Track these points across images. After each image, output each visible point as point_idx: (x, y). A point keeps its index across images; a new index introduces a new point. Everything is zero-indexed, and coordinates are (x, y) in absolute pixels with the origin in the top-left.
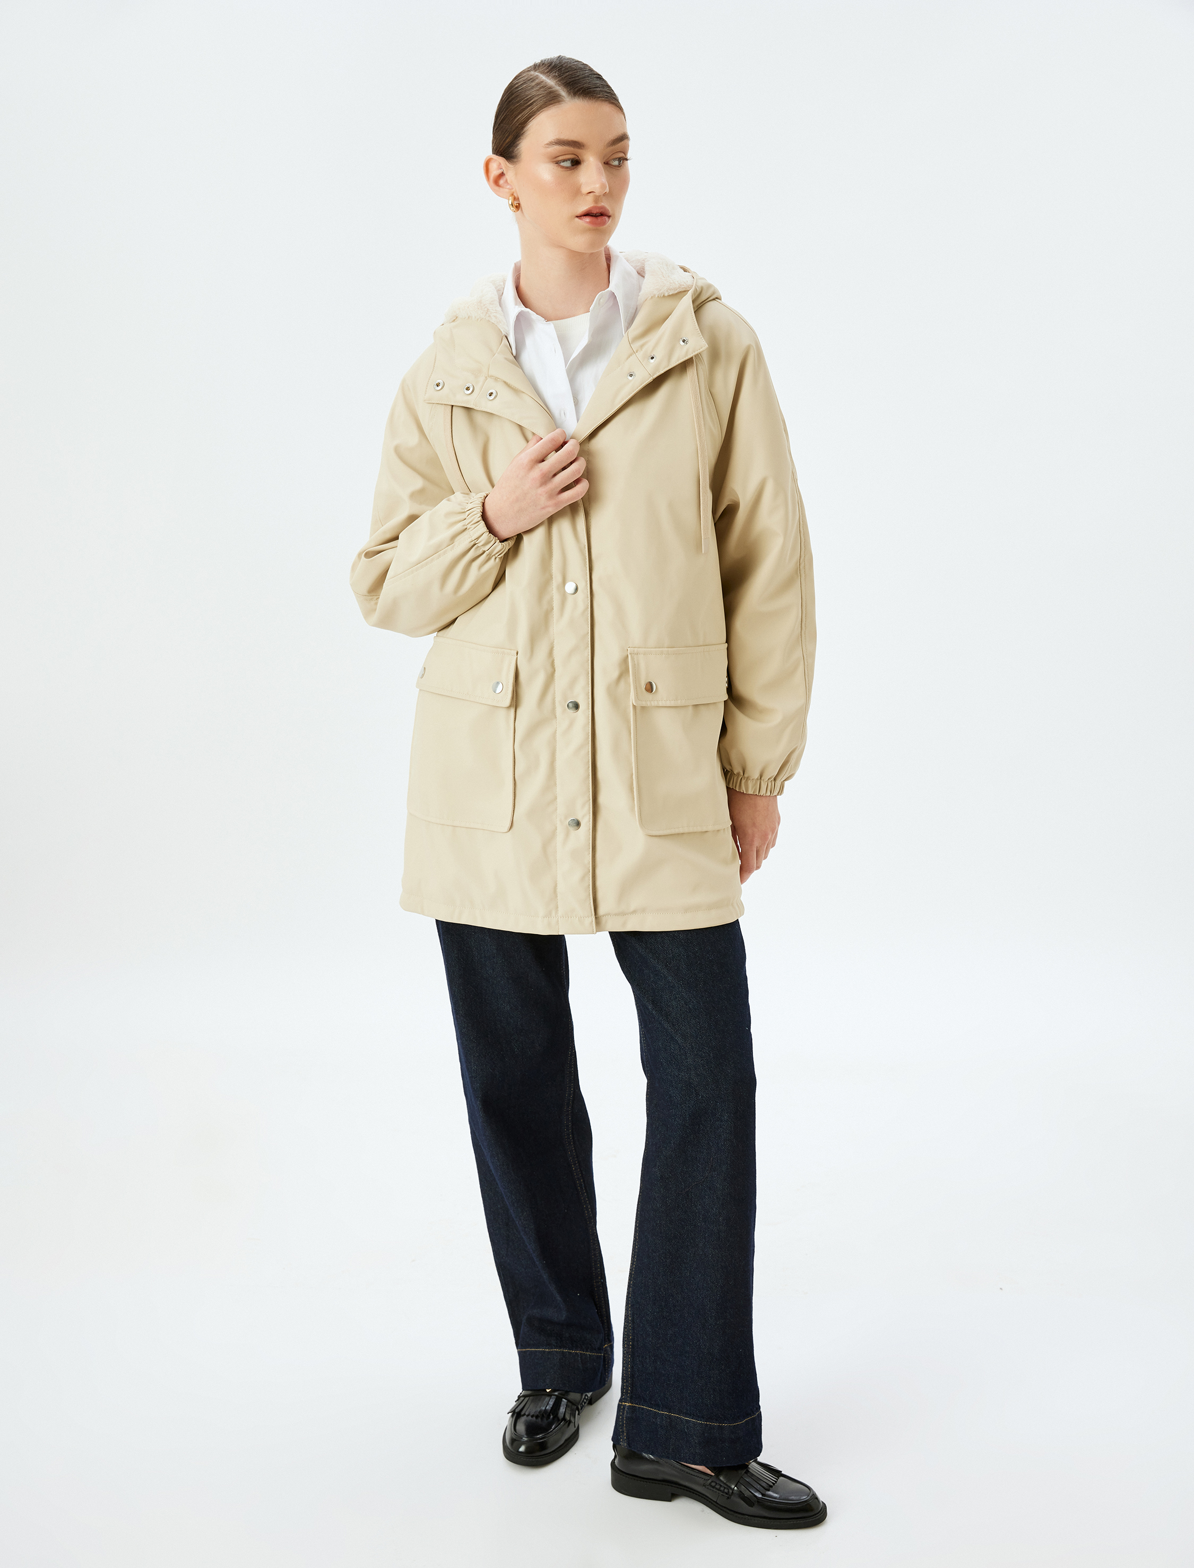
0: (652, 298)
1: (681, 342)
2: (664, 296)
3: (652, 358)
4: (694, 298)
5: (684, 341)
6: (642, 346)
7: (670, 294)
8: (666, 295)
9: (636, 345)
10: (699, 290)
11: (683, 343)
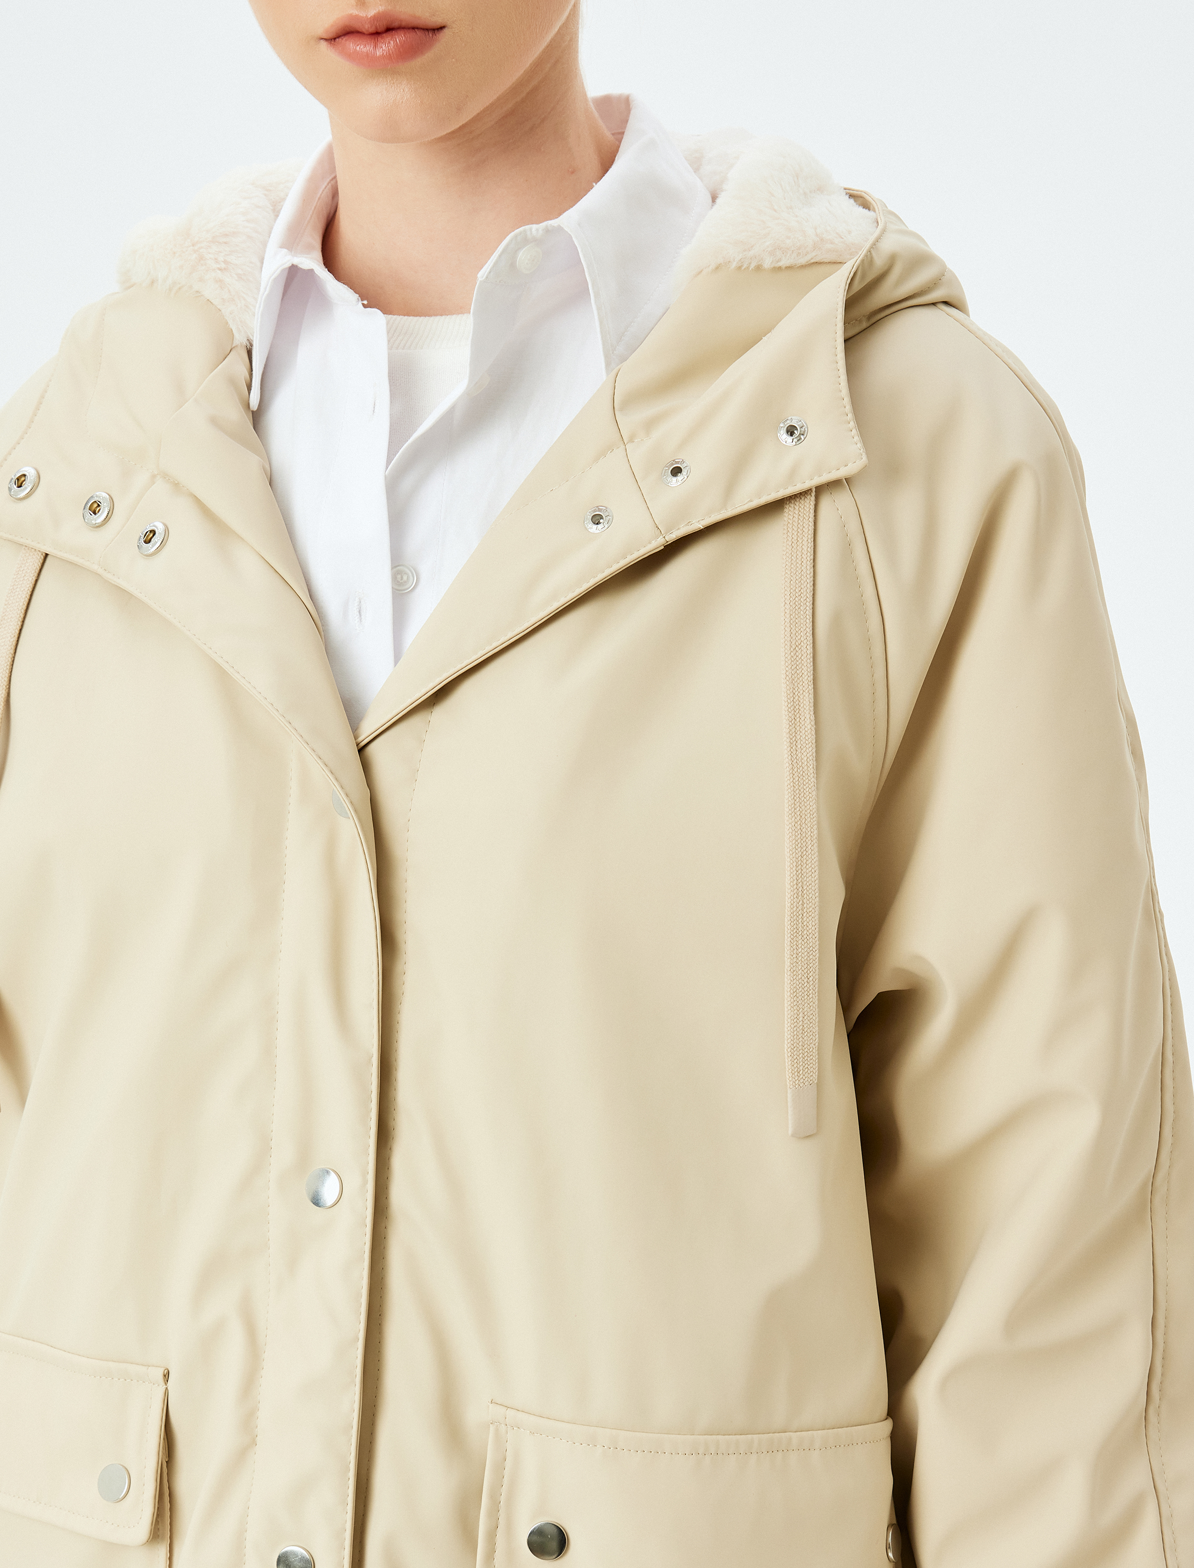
0: (718, 268)
1: (783, 431)
2: (759, 268)
3: (676, 471)
4: (857, 287)
5: (791, 431)
6: (650, 425)
7: (784, 263)
8: (768, 263)
9: (630, 421)
10: (879, 262)
11: (789, 439)
